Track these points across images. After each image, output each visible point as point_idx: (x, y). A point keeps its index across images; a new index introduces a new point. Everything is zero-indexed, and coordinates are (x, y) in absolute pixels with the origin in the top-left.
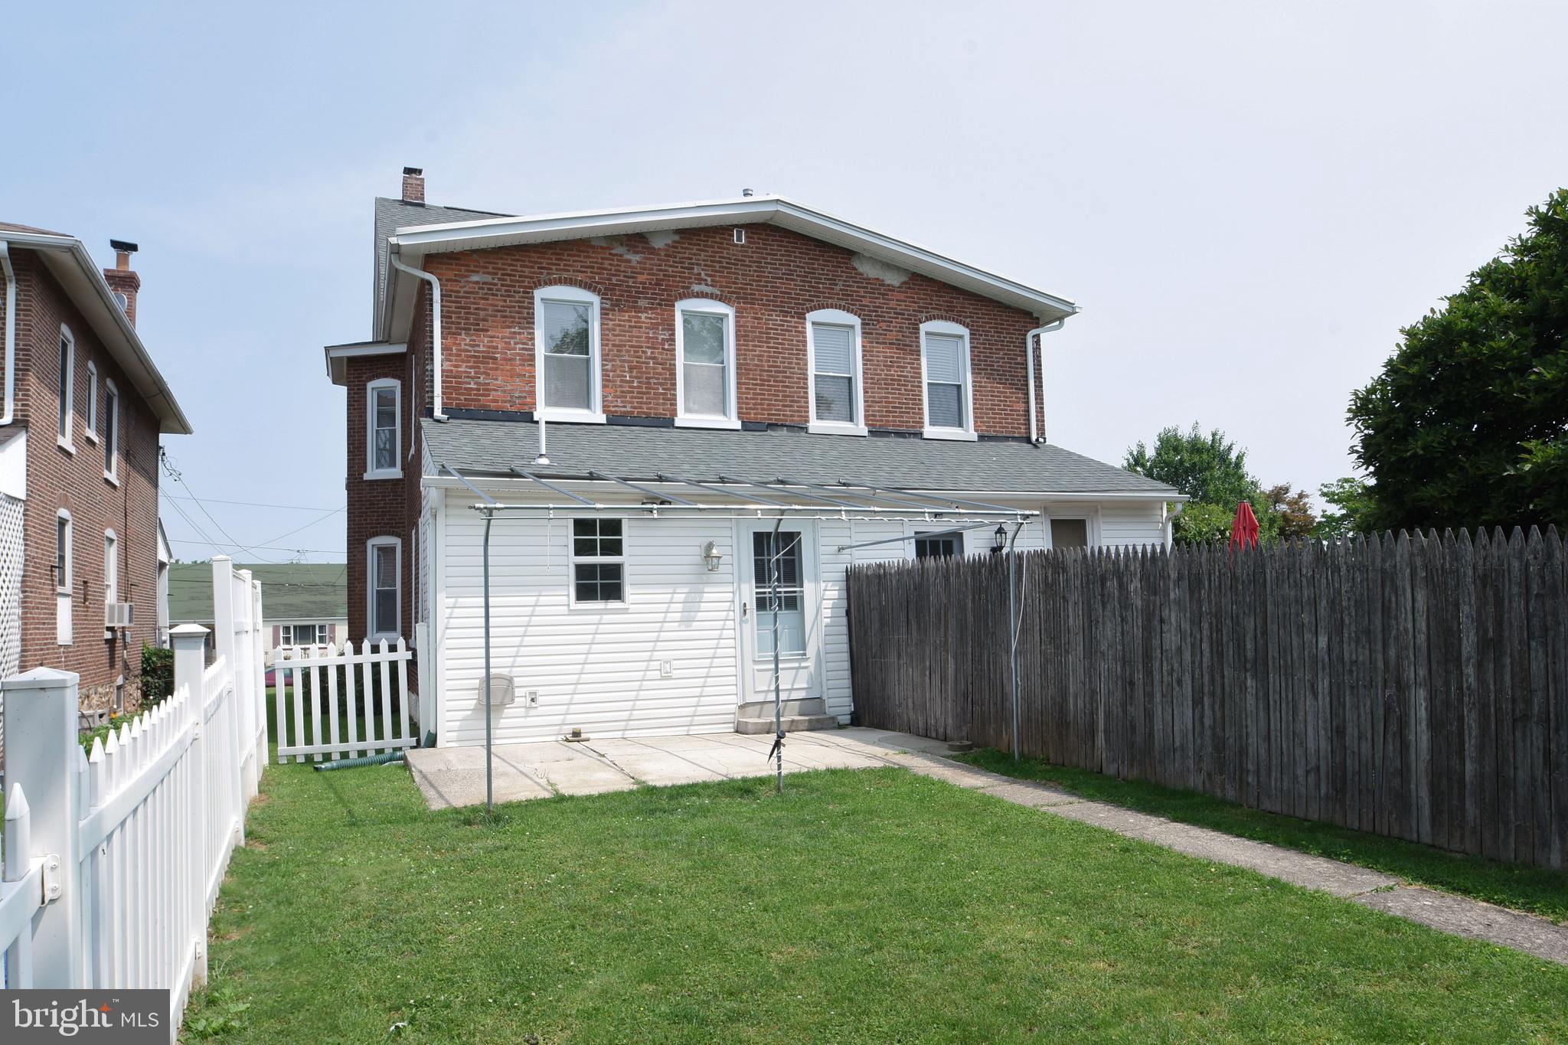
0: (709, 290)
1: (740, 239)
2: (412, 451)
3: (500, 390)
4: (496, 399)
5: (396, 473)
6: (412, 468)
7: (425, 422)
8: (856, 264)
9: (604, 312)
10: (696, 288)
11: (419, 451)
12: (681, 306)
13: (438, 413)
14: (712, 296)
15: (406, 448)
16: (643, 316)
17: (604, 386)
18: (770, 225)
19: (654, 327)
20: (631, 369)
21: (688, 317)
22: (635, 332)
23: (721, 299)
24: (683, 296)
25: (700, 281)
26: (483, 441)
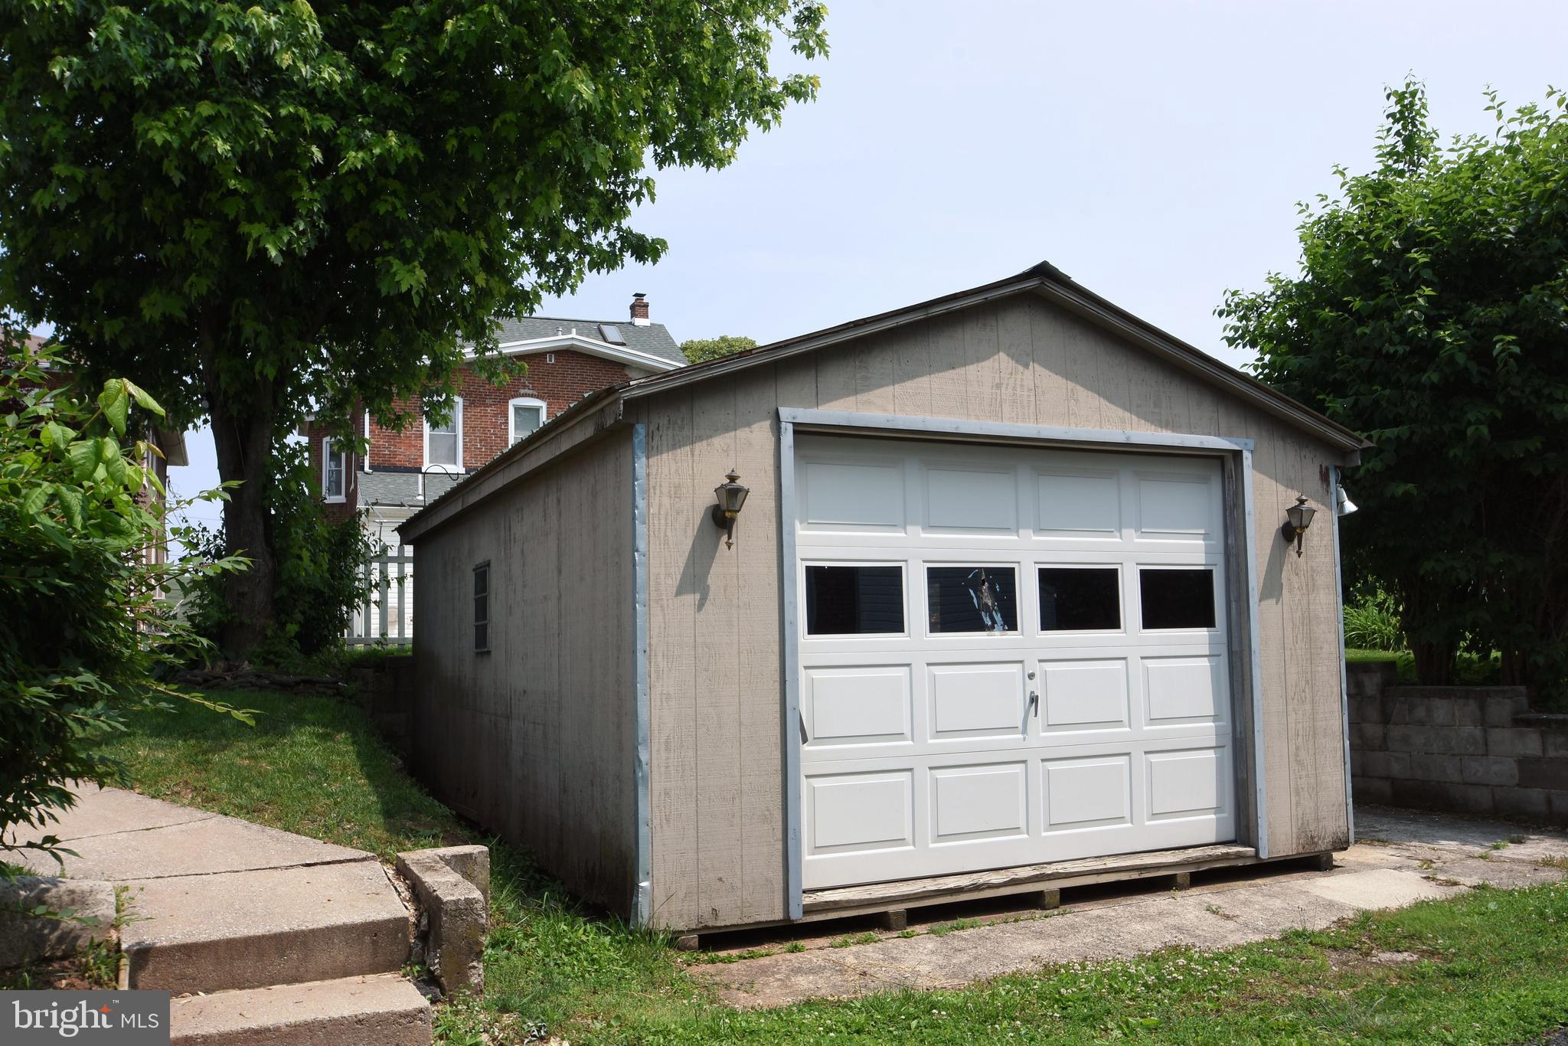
0: (530, 392)
1: (551, 360)
2: (352, 487)
3: (403, 456)
4: (400, 460)
5: (341, 499)
6: (352, 497)
7: (359, 474)
8: (627, 372)
9: (465, 408)
10: (522, 391)
11: (356, 487)
12: (512, 403)
13: (367, 469)
14: (532, 396)
15: (347, 488)
16: (489, 409)
17: (464, 451)
18: (570, 351)
19: (496, 415)
20: (481, 441)
21: (517, 409)
22: (484, 419)
23: (537, 397)
24: (513, 397)
25: (525, 387)
26: (390, 486)
